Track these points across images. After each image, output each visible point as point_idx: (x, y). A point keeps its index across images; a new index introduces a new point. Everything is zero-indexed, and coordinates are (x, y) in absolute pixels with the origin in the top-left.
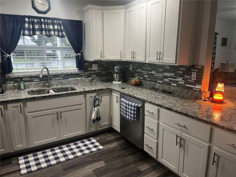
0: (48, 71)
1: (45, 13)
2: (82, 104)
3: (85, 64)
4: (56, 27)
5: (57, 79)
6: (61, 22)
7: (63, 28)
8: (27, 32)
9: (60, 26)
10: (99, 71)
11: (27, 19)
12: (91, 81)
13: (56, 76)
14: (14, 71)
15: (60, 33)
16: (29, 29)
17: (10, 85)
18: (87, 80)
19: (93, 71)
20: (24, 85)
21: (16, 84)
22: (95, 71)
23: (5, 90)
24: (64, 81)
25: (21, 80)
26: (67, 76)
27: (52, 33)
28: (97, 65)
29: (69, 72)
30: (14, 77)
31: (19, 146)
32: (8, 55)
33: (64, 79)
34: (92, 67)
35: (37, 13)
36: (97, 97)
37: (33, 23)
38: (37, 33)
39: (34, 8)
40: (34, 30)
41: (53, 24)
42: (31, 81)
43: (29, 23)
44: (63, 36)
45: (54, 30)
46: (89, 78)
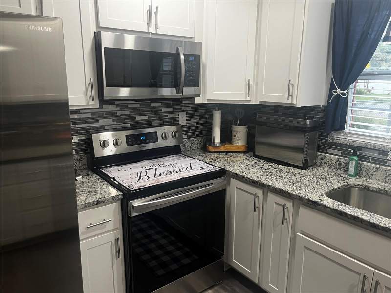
14: (348, 129)
17: (332, 157)
21: (342, 160)
23: (320, 165)
25: (355, 154)
30: (341, 141)
32: (339, 91)
42: (380, 162)
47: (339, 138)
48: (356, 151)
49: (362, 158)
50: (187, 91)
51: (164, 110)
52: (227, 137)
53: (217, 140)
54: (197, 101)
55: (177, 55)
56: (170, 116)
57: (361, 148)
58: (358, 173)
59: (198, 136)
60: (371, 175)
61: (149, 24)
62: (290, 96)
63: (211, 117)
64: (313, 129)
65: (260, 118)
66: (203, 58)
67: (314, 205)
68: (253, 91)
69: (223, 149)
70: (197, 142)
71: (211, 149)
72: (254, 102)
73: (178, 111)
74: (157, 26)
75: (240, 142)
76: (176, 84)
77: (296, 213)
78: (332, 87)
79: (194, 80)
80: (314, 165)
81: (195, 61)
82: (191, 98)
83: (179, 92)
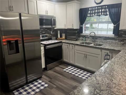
0: (95, 34)
1: (100, 3)
2: (99, 55)
3: (120, 32)
4: (103, 10)
5: (101, 39)
6: (106, 7)
7: (107, 10)
8: (89, 15)
11: (90, 9)
12: (123, 44)
13: (100, 37)
15: (105, 13)
16: (90, 14)
17: (81, 38)
18: (119, 43)
20: (85, 39)
24: (104, 41)
26: (106, 38)
27: (100, 14)
29: (108, 36)
30: (82, 35)
31: (71, 62)
33: (104, 39)
34: (125, 35)
35: (96, 4)
36: (109, 54)
37: (93, 10)
38: (93, 15)
39: (95, 2)
40: (92, 14)
41: (102, 9)
42: (89, 38)
43: (91, 11)
44: (107, 15)
45: (102, 12)
46: (122, 42)
47: (82, 34)
48: (84, 36)
49: (86, 38)
51: (48, 31)
52: (61, 36)
53: (59, 37)
55: (51, 19)
56: (49, 32)
57: (85, 36)
58: (85, 41)
59: (55, 36)
60: (87, 41)
61: (46, 13)
62: (73, 27)
63: (57, 32)
64: (77, 33)
65: (68, 31)
66: (56, 20)
68: (66, 27)
69: (60, 39)
70: (55, 38)
71: (58, 39)
73: (50, 31)
75: (64, 37)
76: (51, 25)
77: (75, 47)
78: (80, 25)
79: (55, 24)
80: (78, 40)
81: (55, 20)
82: (54, 28)
83: (52, 26)
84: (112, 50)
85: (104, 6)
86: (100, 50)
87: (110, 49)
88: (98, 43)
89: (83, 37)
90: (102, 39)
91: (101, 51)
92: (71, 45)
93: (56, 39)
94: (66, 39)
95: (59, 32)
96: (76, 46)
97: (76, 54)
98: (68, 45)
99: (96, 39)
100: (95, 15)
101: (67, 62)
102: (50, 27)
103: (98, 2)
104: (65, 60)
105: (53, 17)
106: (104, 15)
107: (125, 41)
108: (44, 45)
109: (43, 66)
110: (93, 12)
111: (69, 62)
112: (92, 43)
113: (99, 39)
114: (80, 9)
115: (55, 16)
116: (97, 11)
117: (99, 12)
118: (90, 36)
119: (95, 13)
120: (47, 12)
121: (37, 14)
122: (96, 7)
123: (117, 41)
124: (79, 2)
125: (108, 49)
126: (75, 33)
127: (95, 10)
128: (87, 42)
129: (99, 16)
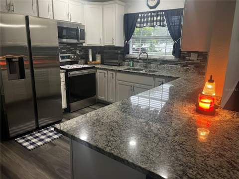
0: (147, 55)
1: (155, 7)
4: (159, 18)
5: (156, 63)
6: (164, 13)
7: (165, 19)
8: (138, 25)
9: (163, 16)
10: (199, 61)
11: (140, 15)
12: (186, 71)
13: (155, 60)
14: (130, 53)
15: (161, 23)
16: (140, 23)
17: (127, 62)
18: (182, 68)
19: (191, 60)
20: (132, 64)
22: (193, 60)
24: (160, 66)
26: (164, 62)
27: (155, 23)
28: (197, 54)
29: (165, 59)
31: (111, 100)
32: (127, 42)
33: (161, 64)
34: (190, 56)
35: (149, 9)
37: (144, 17)
38: (145, 25)
39: (148, 5)
40: (144, 23)
41: (157, 16)
42: (138, 62)
43: (141, 18)
44: (163, 26)
45: (157, 21)
46: (185, 68)
47: (128, 56)
48: (131, 59)
49: (134, 61)
50: (81, 41)
51: (71, 48)
52: (94, 59)
53: (91, 60)
54: (84, 45)
55: (77, 29)
56: (73, 51)
57: (133, 58)
58: (133, 66)
59: (83, 59)
60: (136, 66)
61: (68, 19)
62: (113, 43)
63: (88, 52)
64: (120, 54)
65: (105, 51)
66: (85, 31)
67: (120, 71)
68: (102, 41)
69: (93, 62)
70: (83, 61)
71: (88, 63)
72: (103, 45)
73: (76, 49)
74: (71, 19)
75: (98, 60)
76: (77, 38)
77: (116, 75)
78: (125, 41)
79: (83, 37)
80: (122, 65)
81: (83, 31)
82: (82, 44)
83: (78, 41)
84: (169, 77)
85: (160, 11)
86: (152, 78)
87: (166, 76)
88: (152, 69)
89: (130, 61)
90: (158, 63)
91: (154, 79)
92: (109, 72)
93: (86, 63)
94: (102, 63)
95: (90, 51)
96: (118, 74)
97: (118, 86)
98: (106, 72)
99: (149, 63)
100: (147, 25)
101: (104, 100)
102: (75, 41)
103: (152, 6)
104: (101, 97)
105: (80, 25)
106: (160, 25)
107: (189, 66)
108: (65, 71)
109: (64, 106)
110: (144, 20)
111: (106, 100)
112: (143, 70)
113: (154, 63)
114: (125, 14)
115: (83, 24)
116: (151, 19)
117: (153, 21)
118: (140, 59)
119: (147, 22)
120: (69, 16)
121: (52, 18)
122: (148, 12)
123: (178, 66)
124: (124, 4)
125: (164, 76)
126: (118, 54)
127: (148, 17)
128: (136, 68)
129: (154, 26)
